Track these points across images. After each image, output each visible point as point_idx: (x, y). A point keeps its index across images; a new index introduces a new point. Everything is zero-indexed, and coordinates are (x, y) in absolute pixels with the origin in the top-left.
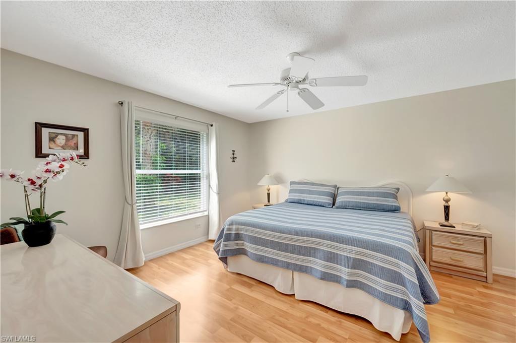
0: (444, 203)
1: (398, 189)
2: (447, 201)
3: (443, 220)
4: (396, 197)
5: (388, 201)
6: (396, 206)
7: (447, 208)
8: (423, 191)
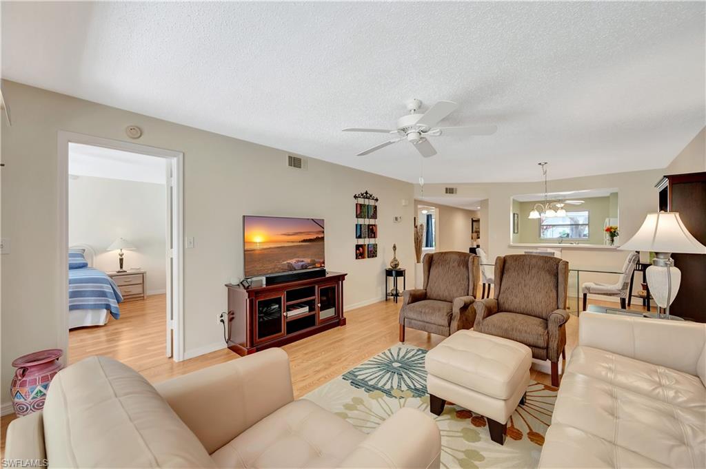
0: (119, 257)
1: (84, 250)
2: (121, 255)
3: (119, 269)
4: (83, 256)
5: (77, 260)
6: (83, 263)
7: (121, 260)
8: (105, 250)
